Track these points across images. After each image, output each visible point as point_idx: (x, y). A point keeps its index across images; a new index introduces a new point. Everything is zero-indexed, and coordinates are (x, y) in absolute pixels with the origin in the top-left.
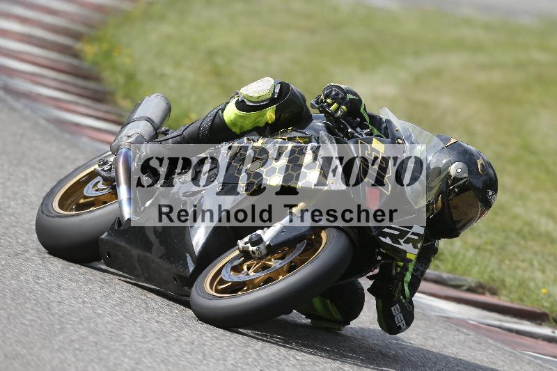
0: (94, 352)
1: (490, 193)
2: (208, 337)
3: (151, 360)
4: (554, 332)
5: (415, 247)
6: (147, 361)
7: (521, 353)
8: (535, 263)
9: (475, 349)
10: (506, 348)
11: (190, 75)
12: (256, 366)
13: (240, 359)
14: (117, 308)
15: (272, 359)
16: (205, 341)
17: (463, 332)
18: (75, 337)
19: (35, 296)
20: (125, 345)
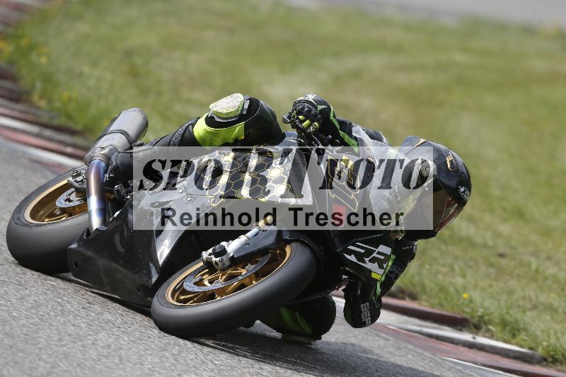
0: (9, 356)
2: (125, 341)
3: (66, 364)
4: (474, 338)
6: (63, 365)
7: (441, 359)
8: (456, 268)
9: (394, 355)
10: (426, 354)
12: (173, 371)
13: (157, 363)
14: (33, 311)
15: (189, 364)
16: (122, 345)
17: (383, 338)
20: (41, 349)
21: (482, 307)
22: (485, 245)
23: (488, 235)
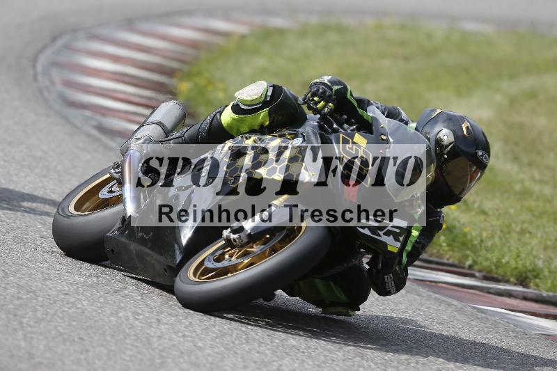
1: (480, 153)
5: (397, 239)
19: (135, 332)
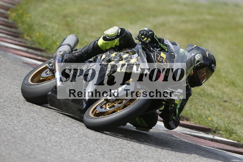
0: (13, 146)
2: (63, 139)
4: (213, 137)
6: (37, 150)
8: (206, 107)
11: (56, 26)
13: (77, 149)
14: (24, 127)
15: (91, 149)
16: (62, 141)
18: (5, 139)
20: (27, 143)
21: (217, 124)
22: (218, 97)
23: (220, 93)
